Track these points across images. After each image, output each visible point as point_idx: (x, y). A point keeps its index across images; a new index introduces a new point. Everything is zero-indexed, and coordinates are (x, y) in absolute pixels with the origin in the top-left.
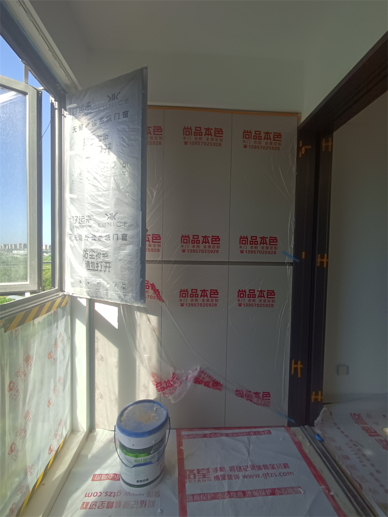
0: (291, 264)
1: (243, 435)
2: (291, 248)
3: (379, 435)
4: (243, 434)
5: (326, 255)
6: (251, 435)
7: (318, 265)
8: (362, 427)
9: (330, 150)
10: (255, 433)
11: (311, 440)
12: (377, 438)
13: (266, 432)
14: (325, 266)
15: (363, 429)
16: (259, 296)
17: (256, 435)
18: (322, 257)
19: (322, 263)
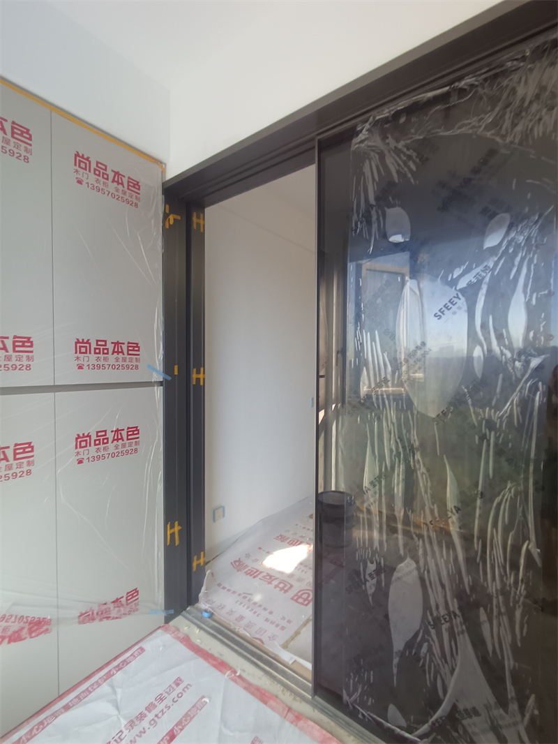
0: (161, 383)
1: (100, 685)
2: (159, 360)
3: (261, 572)
4: (98, 684)
5: (202, 369)
6: (113, 675)
7: (194, 383)
8: (245, 572)
9: (202, 231)
10: (119, 668)
11: (199, 623)
12: (260, 576)
13: (135, 654)
14: (202, 384)
15: (247, 573)
16: (114, 440)
17: (122, 668)
18: (198, 372)
19: (198, 380)
